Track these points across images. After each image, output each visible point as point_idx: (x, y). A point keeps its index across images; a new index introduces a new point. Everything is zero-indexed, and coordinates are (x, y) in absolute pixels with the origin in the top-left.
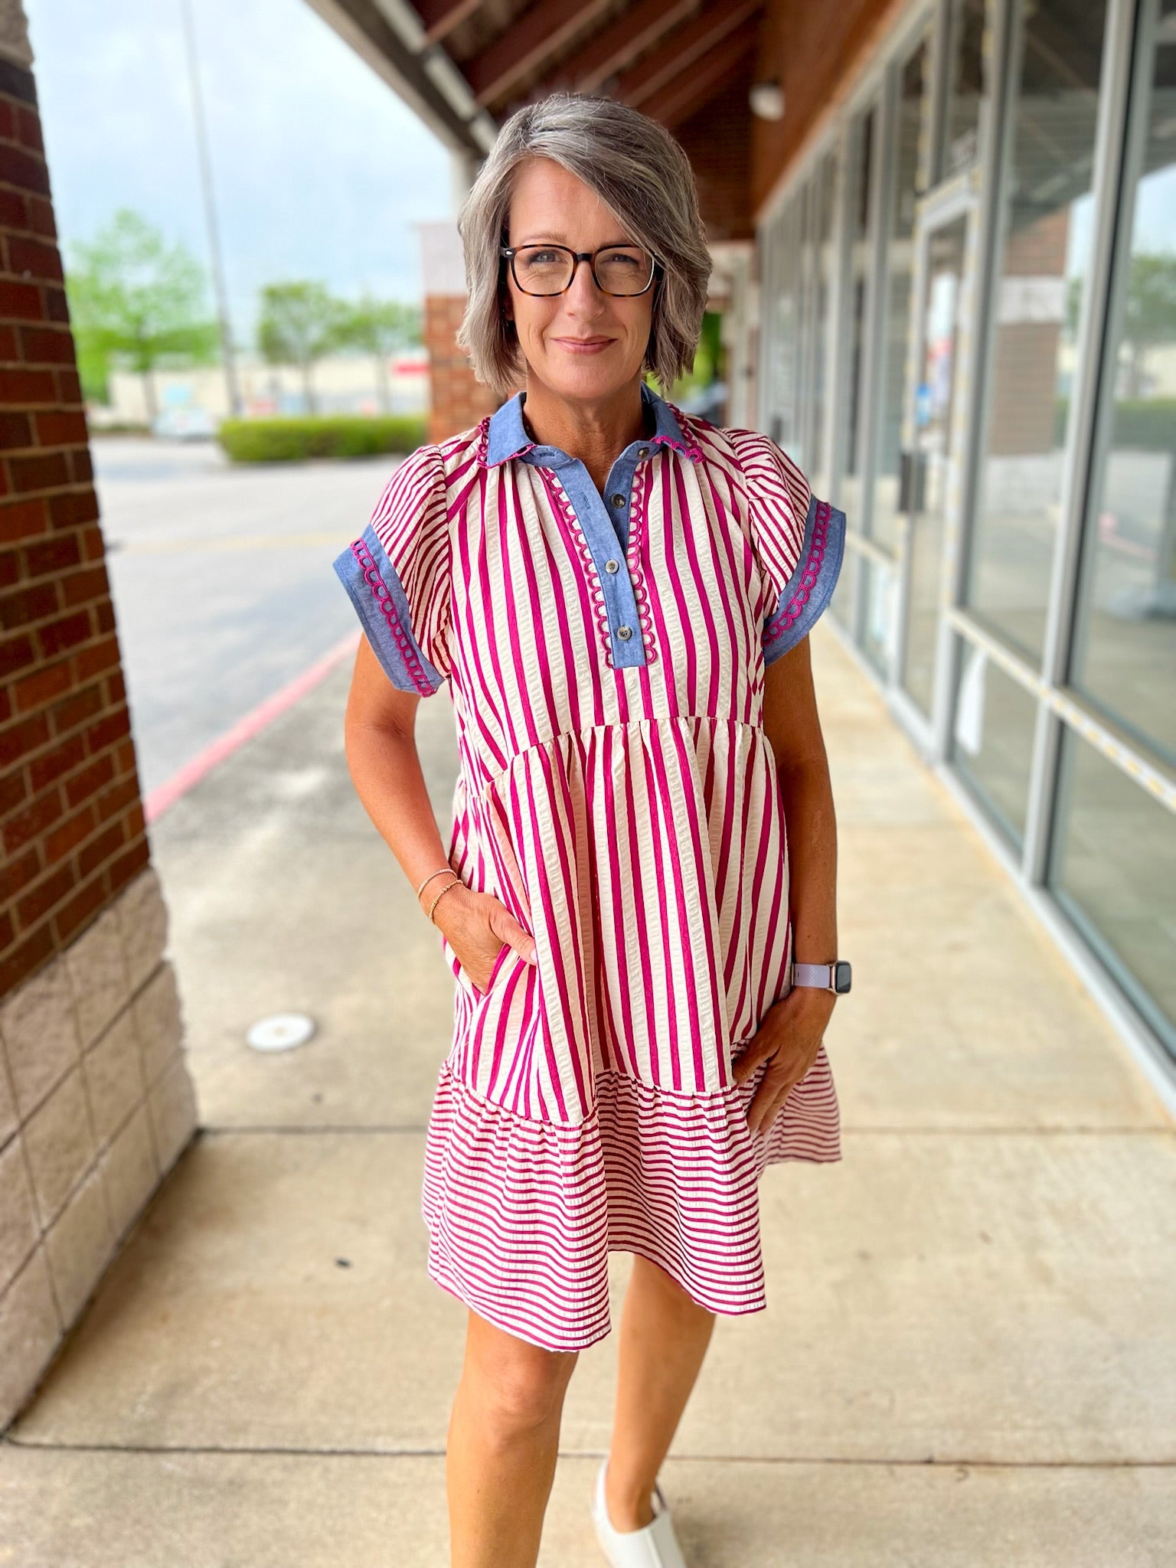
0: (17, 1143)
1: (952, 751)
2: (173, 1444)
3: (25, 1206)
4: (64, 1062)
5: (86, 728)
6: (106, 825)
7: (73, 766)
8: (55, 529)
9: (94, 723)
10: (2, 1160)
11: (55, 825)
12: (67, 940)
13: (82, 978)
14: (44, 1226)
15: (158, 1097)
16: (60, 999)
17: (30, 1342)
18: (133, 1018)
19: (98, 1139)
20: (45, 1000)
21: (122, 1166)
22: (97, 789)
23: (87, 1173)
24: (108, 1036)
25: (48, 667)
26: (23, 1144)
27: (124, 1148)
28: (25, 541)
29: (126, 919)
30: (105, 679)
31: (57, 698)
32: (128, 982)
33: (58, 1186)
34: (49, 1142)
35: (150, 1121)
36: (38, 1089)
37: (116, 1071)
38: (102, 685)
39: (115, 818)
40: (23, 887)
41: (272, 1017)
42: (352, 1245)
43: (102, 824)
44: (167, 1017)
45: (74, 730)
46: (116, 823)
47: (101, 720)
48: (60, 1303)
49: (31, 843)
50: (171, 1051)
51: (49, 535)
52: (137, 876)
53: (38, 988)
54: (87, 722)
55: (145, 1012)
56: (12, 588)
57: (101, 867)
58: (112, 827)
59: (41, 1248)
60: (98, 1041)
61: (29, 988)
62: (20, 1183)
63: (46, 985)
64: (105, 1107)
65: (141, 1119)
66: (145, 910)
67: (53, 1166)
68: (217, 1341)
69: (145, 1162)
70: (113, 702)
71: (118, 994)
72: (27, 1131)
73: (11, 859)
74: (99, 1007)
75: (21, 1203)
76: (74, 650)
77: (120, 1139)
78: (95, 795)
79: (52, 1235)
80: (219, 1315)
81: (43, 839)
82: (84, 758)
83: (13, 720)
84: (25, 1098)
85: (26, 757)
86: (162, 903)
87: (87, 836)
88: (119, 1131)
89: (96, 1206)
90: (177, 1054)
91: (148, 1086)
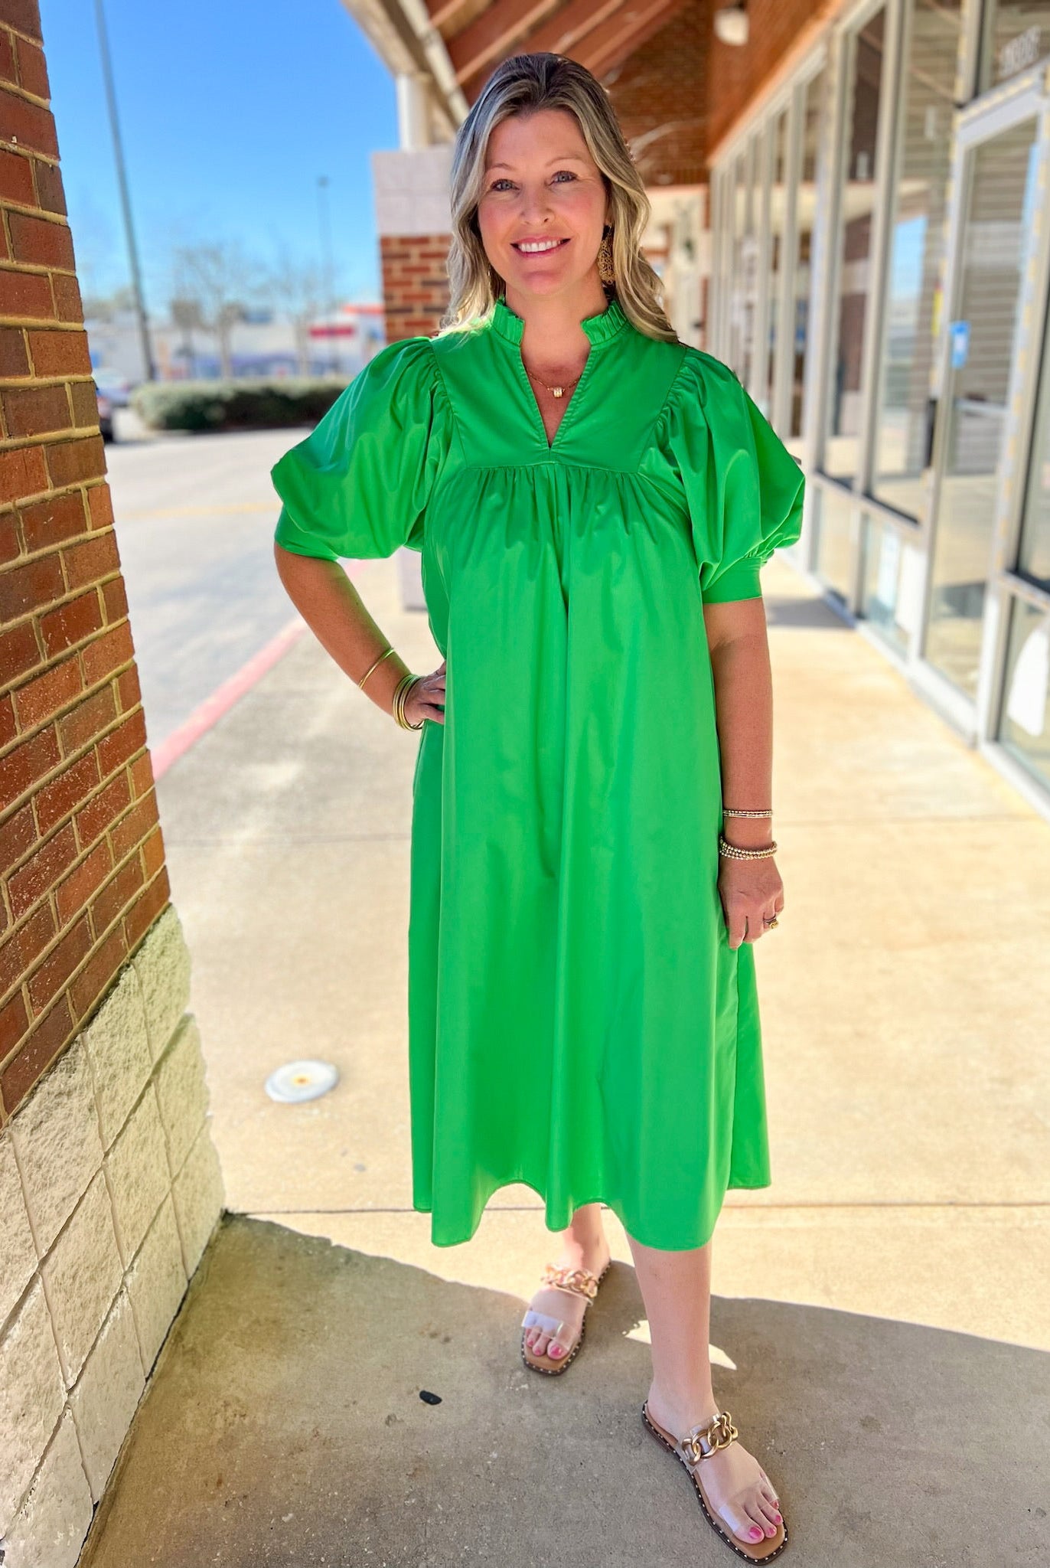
0: (38, 1289)
1: (999, 730)
3: (49, 1365)
4: (88, 1171)
5: (97, 742)
6: (122, 862)
7: (84, 793)
8: (56, 486)
9: (106, 736)
10: (22, 1314)
11: (67, 871)
12: (86, 1015)
13: (103, 1060)
14: (71, 1383)
15: (183, 1184)
16: (81, 1094)
17: (60, 1535)
18: (157, 1096)
19: (126, 1254)
20: (65, 1097)
21: (149, 1280)
22: (112, 817)
23: (115, 1300)
24: (131, 1123)
25: (53, 666)
26: (44, 1287)
27: (149, 1259)
28: (22, 501)
29: (146, 977)
30: (117, 676)
31: (64, 706)
32: (151, 1054)
33: (85, 1326)
34: (72, 1274)
35: (177, 1216)
36: (60, 1214)
37: (141, 1168)
38: (115, 683)
39: (131, 852)
40: (34, 956)
41: (289, 1062)
42: (435, 1372)
43: (117, 861)
44: (193, 1084)
45: (84, 746)
46: (130, 859)
47: (112, 730)
48: (90, 1472)
49: (42, 897)
50: (198, 1127)
51: (49, 493)
52: (158, 921)
53: (57, 1083)
54: (98, 735)
55: (168, 1085)
56: (11, 564)
57: (118, 916)
58: (127, 863)
59: (69, 1412)
60: (119, 1135)
61: (45, 1086)
62: (42, 1339)
63: (67, 1078)
64: (132, 1212)
65: (168, 1216)
66: (167, 960)
67: (78, 1301)
68: (291, 1515)
69: (173, 1267)
70: (126, 708)
71: (142, 1070)
72: (47, 1269)
73: (19, 922)
74: (121, 1093)
75: (44, 1362)
76: (81, 642)
77: (146, 1246)
78: (110, 826)
79: (77, 1391)
80: (288, 1477)
81: (54, 890)
82: (97, 782)
83: (18, 739)
84: (45, 1229)
85: (33, 787)
86: (183, 948)
87: (103, 879)
88: (145, 1237)
89: (124, 1337)
90: (202, 1128)
91: (175, 1174)
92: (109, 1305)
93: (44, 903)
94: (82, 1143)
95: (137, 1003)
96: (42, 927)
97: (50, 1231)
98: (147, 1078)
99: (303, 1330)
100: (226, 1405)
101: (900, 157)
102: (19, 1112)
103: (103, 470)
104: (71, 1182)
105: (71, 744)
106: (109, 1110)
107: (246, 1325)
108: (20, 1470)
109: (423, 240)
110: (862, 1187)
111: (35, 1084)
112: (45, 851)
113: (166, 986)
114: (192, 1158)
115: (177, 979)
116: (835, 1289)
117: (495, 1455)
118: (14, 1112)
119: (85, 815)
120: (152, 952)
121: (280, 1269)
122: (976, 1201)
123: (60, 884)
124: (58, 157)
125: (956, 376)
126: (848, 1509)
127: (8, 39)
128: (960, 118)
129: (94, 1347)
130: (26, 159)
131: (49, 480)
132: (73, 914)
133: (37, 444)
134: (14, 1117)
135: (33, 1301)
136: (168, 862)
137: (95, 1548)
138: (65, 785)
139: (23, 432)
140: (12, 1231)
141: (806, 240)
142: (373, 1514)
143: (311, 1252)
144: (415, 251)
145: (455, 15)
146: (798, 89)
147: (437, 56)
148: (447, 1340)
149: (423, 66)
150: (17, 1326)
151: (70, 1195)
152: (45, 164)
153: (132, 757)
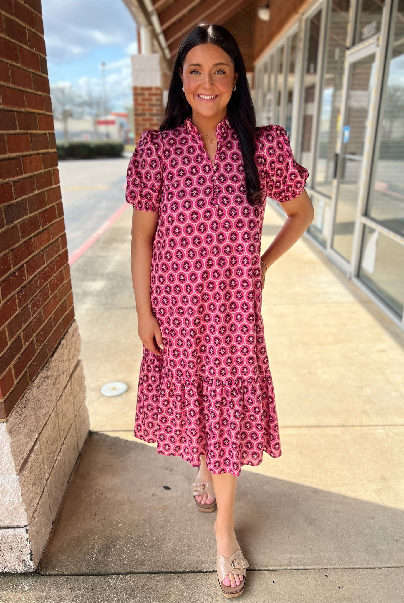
0: (38, 443)
1: (359, 273)
2: (113, 572)
3: (41, 470)
4: (53, 405)
5: (55, 259)
6: (62, 302)
7: (51, 276)
8: (45, 168)
9: (57, 257)
10: (34, 450)
11: (47, 302)
12: (51, 353)
13: (57, 369)
14: (47, 478)
15: (78, 418)
16: (51, 379)
17: (44, 529)
18: (71, 385)
19: (62, 438)
20: (46, 379)
21: (68, 449)
22: (59, 286)
23: (59, 453)
24: (64, 394)
25: (43, 231)
26: (40, 443)
27: (68, 441)
28: (35, 173)
29: (69, 343)
30: (61, 237)
31: (46, 245)
32: (70, 370)
33: (50, 460)
34: (46, 441)
35: (76, 429)
36: (44, 418)
37: (66, 408)
38: (60, 239)
39: (64, 299)
40: (38, 329)
41: (109, 382)
42: (168, 480)
43: (60, 301)
44: (81, 384)
45: (51, 260)
46: (64, 301)
47: (59, 255)
48: (52, 510)
49: (40, 309)
50: (83, 399)
51: (42, 171)
52: (71, 325)
53: (44, 374)
54: (56, 256)
55: (74, 382)
56: (32, 194)
57: (60, 320)
58: (63, 303)
59: (46, 487)
60: (61, 396)
61: (41, 374)
62: (39, 459)
63: (46, 372)
64: (63, 424)
65: (73, 429)
66: (74, 338)
67: (48, 451)
68: (121, 524)
69: (75, 447)
70: (63, 249)
71: (67, 375)
72: (41, 437)
73: (34, 317)
74: (62, 381)
75: (40, 469)
76: (51, 223)
77: (67, 437)
78: (58, 288)
79: (48, 481)
80: (119, 513)
81: (43, 308)
82: (55, 273)
83: (34, 254)
84: (41, 423)
85: (38, 271)
86: (79, 335)
87: (56, 307)
88: (67, 434)
89: (61, 467)
90: (84, 400)
91: (76, 414)
92: (57, 454)
93: (40, 312)
94: (51, 395)
95: (66, 352)
96: (39, 320)
97: (42, 423)
98: (68, 378)
99: (121, 468)
100: (96, 491)
101: (326, 65)
102: (33, 382)
103: (57, 165)
104: (48, 408)
105: (48, 259)
106: (58, 387)
107: (101, 467)
108: (34, 502)
109: (150, 89)
110: (312, 421)
111: (37, 373)
112: (41, 294)
113: (74, 347)
114: (80, 410)
115: (77, 346)
116: (304, 452)
117: (190, 504)
118: (32, 381)
119: (52, 284)
120: (70, 335)
121: (111, 449)
122: (351, 424)
123: (45, 306)
124: (46, 55)
125: (345, 146)
126: (309, 518)
127: (33, 14)
128: (348, 53)
129: (53, 467)
130: (37, 55)
131: (43, 167)
132: (48, 317)
133: (39, 154)
134: (32, 383)
135: (37, 446)
136: (74, 305)
137: (54, 536)
138: (46, 272)
139: (36, 150)
140: (32, 421)
141: (290, 95)
142: (150, 523)
143: (122, 444)
144: (147, 93)
145: (162, 5)
146: (288, 38)
147: (155, 19)
148: (172, 470)
149: (150, 23)
150: (33, 453)
151: (48, 413)
152: (42, 57)
153: (65, 266)
